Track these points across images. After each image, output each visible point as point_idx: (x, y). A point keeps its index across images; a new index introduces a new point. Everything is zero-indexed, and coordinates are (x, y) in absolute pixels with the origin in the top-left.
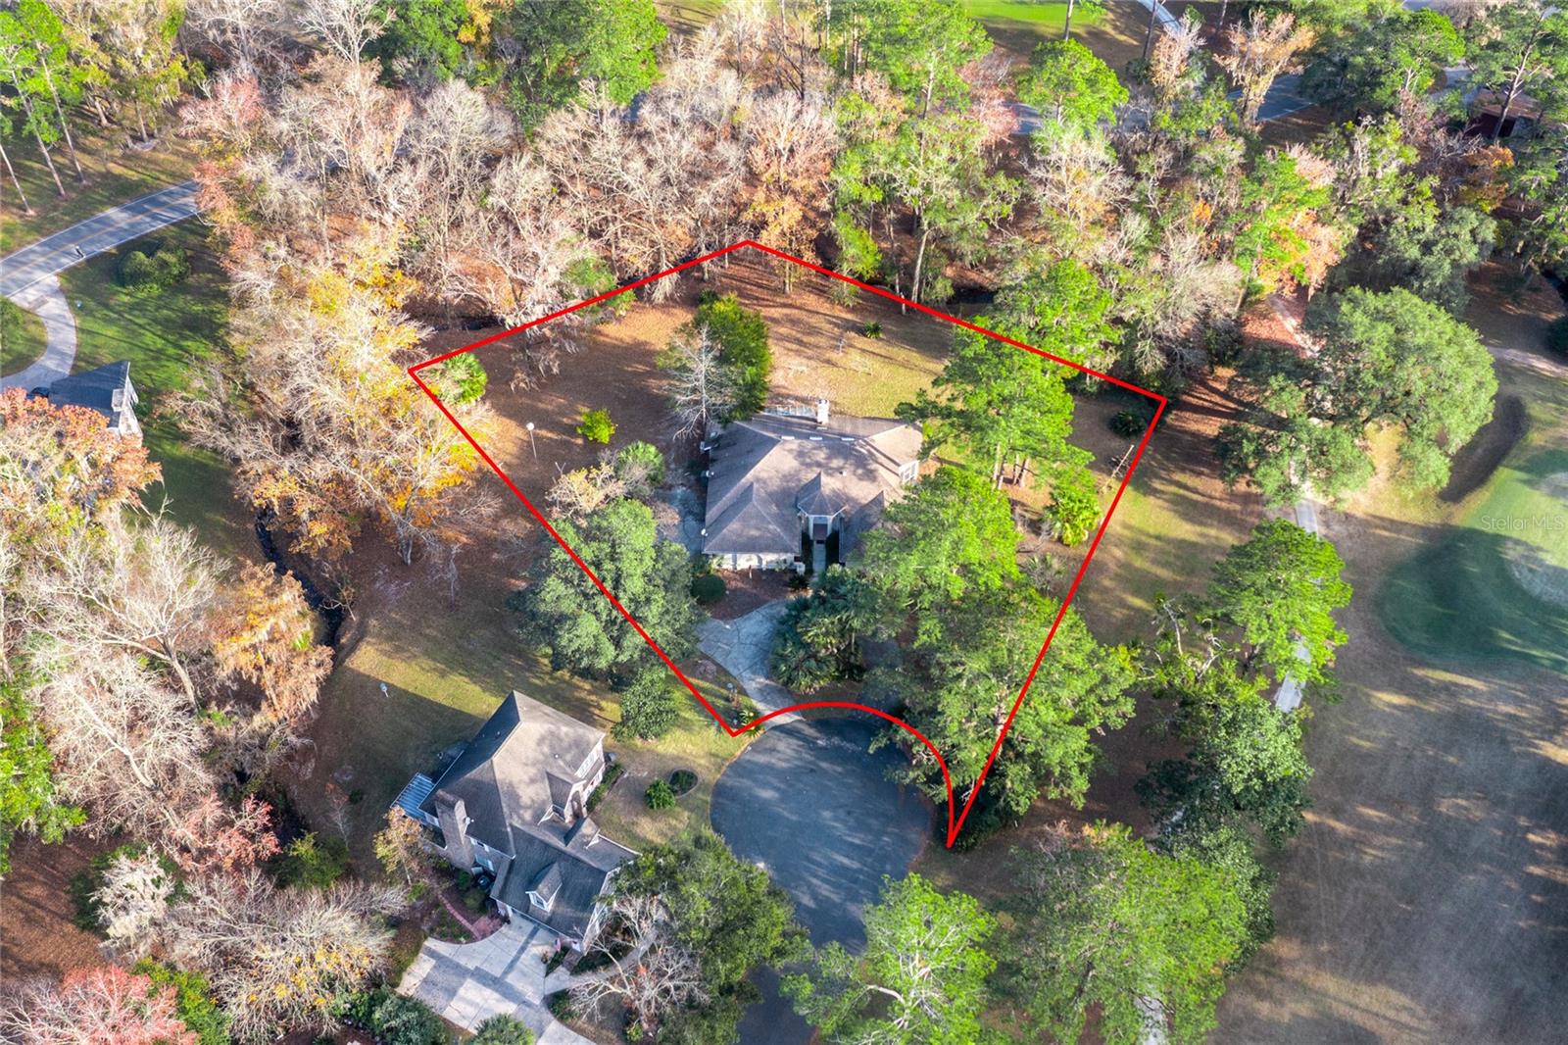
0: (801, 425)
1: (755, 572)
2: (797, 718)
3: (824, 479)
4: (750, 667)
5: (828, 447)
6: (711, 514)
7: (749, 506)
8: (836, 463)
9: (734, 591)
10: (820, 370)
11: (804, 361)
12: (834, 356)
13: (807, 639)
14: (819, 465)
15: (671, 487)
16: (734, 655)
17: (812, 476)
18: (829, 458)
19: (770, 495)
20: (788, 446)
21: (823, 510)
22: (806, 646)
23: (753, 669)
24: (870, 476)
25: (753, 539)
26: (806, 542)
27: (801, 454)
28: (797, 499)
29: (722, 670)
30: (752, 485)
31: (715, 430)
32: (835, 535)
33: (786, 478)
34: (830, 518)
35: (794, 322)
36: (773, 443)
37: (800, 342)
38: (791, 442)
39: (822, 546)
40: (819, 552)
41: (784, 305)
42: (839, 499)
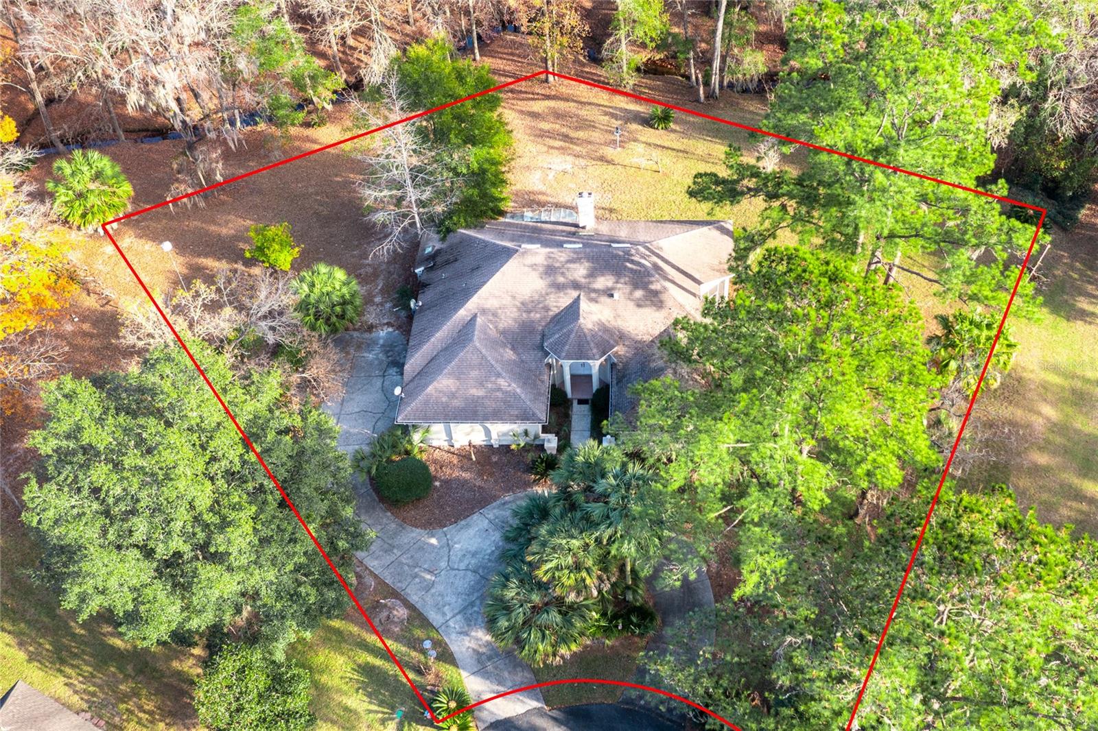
0: (553, 232)
1: (479, 450)
2: (535, 704)
3: (584, 305)
4: (463, 611)
5: (590, 258)
6: (413, 363)
7: (469, 348)
8: (603, 282)
9: (447, 483)
10: (590, 169)
11: (570, 159)
12: (609, 152)
13: (542, 574)
14: (576, 286)
15: (371, 328)
16: (439, 588)
17: (564, 300)
18: (592, 275)
19: (504, 333)
20: (530, 260)
21: (581, 352)
22: (542, 586)
23: (468, 616)
24: (654, 299)
25: (476, 401)
26: (559, 402)
27: (550, 270)
28: (543, 336)
29: (418, 617)
30: (475, 317)
31: (432, 244)
32: (604, 390)
33: (526, 307)
34: (595, 365)
35: (558, 115)
36: (508, 253)
37: (566, 138)
38: (537, 253)
39: (585, 408)
40: (580, 417)
41: (548, 97)
42: (607, 337)
